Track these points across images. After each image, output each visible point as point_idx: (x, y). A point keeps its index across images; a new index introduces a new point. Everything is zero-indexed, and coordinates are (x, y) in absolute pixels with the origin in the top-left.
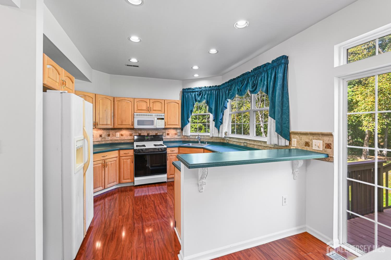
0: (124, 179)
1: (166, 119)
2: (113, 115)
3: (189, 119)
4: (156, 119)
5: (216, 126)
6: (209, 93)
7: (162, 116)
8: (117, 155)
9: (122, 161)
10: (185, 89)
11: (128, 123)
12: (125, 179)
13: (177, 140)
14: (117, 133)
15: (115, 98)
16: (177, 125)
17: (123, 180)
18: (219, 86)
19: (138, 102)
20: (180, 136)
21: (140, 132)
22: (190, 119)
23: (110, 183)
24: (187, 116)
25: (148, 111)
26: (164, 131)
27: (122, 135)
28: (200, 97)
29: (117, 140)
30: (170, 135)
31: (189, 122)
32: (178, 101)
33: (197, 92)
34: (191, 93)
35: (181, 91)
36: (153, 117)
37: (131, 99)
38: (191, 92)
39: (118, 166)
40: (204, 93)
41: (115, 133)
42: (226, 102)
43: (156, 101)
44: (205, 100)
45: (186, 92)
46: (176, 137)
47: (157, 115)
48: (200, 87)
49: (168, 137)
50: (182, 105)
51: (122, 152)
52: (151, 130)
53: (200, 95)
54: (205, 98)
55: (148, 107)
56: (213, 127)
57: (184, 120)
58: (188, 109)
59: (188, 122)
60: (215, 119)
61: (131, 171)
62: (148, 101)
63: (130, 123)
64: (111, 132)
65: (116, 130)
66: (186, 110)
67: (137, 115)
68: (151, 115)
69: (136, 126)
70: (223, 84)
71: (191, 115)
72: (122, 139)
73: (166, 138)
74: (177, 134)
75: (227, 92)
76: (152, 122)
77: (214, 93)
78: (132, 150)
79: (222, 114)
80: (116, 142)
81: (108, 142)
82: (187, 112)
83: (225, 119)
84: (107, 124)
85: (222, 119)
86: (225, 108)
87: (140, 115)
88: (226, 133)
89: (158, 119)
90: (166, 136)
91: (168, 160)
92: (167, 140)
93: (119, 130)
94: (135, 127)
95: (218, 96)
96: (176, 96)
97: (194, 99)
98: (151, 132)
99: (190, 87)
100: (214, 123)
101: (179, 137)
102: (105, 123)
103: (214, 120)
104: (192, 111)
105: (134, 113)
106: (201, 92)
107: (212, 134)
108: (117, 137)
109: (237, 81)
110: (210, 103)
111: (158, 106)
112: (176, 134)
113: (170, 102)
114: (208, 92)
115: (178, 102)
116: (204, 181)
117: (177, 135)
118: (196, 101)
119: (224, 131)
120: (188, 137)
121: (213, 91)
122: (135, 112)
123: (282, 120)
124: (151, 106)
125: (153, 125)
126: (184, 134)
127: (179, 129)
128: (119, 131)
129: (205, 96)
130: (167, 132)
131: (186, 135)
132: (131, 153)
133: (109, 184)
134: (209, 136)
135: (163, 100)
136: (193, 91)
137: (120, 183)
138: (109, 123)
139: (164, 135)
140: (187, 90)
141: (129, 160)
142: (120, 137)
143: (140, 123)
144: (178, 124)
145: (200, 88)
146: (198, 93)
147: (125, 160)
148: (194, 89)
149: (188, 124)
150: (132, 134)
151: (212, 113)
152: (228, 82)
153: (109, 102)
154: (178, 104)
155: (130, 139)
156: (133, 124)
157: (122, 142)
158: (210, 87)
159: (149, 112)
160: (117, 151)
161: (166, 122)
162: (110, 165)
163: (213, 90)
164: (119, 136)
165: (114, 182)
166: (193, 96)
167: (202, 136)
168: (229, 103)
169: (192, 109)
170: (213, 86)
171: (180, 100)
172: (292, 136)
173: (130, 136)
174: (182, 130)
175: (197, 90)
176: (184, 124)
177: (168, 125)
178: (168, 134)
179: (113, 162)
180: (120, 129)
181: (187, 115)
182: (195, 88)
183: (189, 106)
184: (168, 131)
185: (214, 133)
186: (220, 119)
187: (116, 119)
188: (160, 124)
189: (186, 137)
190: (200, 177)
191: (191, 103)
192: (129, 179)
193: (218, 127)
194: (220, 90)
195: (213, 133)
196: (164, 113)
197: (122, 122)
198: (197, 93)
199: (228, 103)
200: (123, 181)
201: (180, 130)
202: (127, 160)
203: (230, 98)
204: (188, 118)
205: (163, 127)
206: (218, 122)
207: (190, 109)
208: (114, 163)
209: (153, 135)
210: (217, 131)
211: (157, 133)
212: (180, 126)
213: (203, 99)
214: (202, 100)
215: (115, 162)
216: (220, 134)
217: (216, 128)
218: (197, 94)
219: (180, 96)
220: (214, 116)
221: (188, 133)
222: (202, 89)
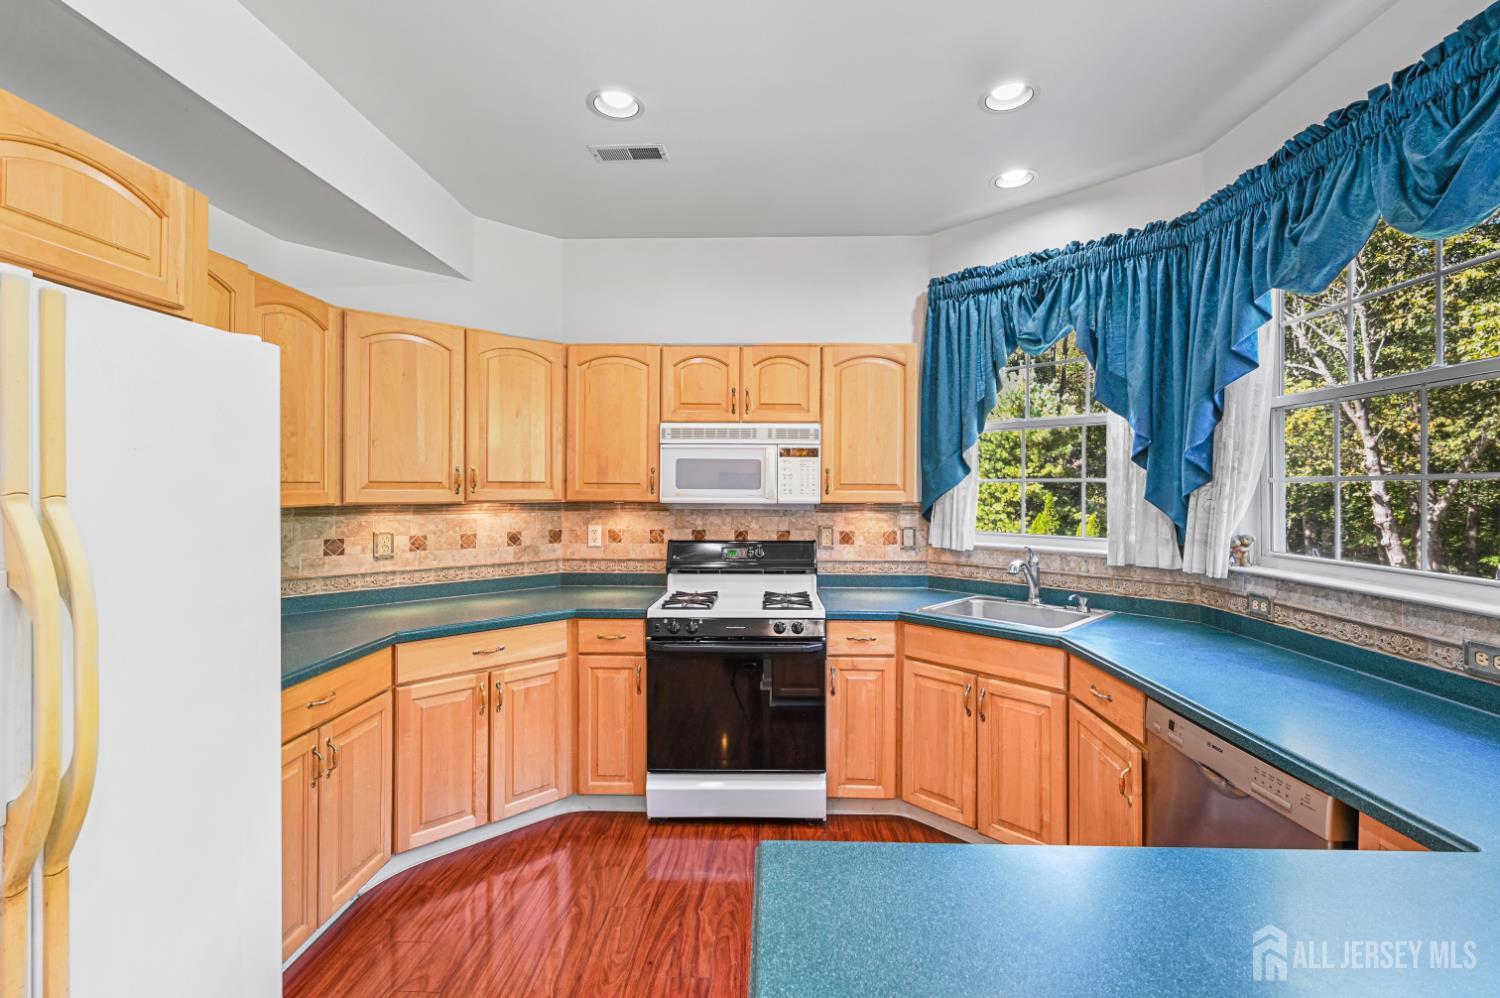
0: (597, 776)
1: (829, 453)
2: (558, 433)
3: (964, 455)
4: (772, 452)
5: (1154, 494)
6: (1104, 278)
7: (805, 434)
8: (562, 646)
9: (587, 676)
10: (944, 282)
11: (630, 477)
12: (604, 777)
13: (899, 571)
14: (591, 527)
15: (571, 349)
16: (893, 486)
17: (593, 780)
19: (682, 365)
20: (912, 548)
21: (699, 524)
22: (973, 454)
23: (523, 794)
24: (956, 438)
25: (733, 412)
26: (823, 519)
27: (614, 537)
28: (1042, 310)
29: (593, 561)
30: (859, 540)
31: (967, 470)
32: (902, 348)
33: (1020, 284)
34: (982, 298)
35: (919, 294)
36: (760, 443)
37: (648, 348)
38: (978, 291)
39: (566, 702)
40: (1066, 286)
41: (584, 528)
42: (1254, 315)
43: (771, 356)
44: (1074, 332)
45: (950, 295)
46: (893, 552)
47: (781, 434)
48: (1039, 250)
49: (847, 552)
50: (928, 373)
51: (589, 629)
52: (756, 514)
53: (1039, 300)
54: (1071, 319)
55: (734, 391)
56: (1128, 502)
57: (938, 461)
58: (964, 395)
59: (960, 471)
60: (1151, 451)
61: (631, 732)
62: (733, 358)
63: (643, 478)
64: (568, 521)
65: (588, 509)
66: (951, 400)
67: (675, 433)
68: (746, 434)
69: (669, 493)
71: (981, 428)
72: (616, 557)
73: (832, 556)
74: (898, 537)
75: (1263, 244)
76: (751, 474)
77: (1143, 274)
78: (640, 623)
79: (1208, 408)
80: (588, 569)
81: (552, 570)
82: (957, 414)
83: (1238, 446)
84: (525, 484)
85: (1209, 446)
86: (1236, 365)
87: (687, 433)
88: (1238, 548)
89: (784, 453)
90: (838, 546)
91: (833, 693)
92: (841, 570)
93: (603, 513)
94: (663, 500)
95: (1171, 294)
96: (893, 323)
97: (999, 333)
98: (754, 526)
99: (971, 266)
100: (1139, 475)
101: (911, 556)
102: (518, 478)
103: (1139, 458)
104: (983, 407)
105: (661, 421)
106: (1046, 283)
107: (1127, 546)
108: (591, 544)
111: (787, 382)
112: (890, 539)
113: (853, 357)
114: (1098, 279)
115: (900, 356)
117: (897, 546)
118: (1012, 342)
119: (1224, 532)
120: (963, 560)
121: (1129, 265)
122: (665, 418)
124: (750, 384)
125: (759, 487)
126: (935, 542)
127: (910, 508)
128: (600, 518)
129: (1070, 302)
130: (841, 522)
131: (946, 545)
132: (635, 636)
133: (516, 796)
134: (1104, 558)
135: (816, 346)
136: (995, 281)
137: (577, 790)
138: (538, 474)
139: (825, 541)
140: (954, 286)
141: (625, 674)
142: (606, 547)
143: (689, 473)
144: (898, 481)
145: (1036, 259)
146: (1028, 292)
147: (601, 674)
148: (998, 273)
149: (962, 484)
150: (662, 531)
151: (1124, 413)
153: (540, 371)
154: (898, 368)
155: (651, 556)
156: (653, 485)
157: (617, 569)
158: (1112, 240)
159: (736, 417)
160: (563, 625)
161: (827, 472)
162: (522, 698)
163: (1136, 255)
164: (599, 543)
165: (543, 788)
166: (995, 310)
167: (1050, 554)
169: (988, 391)
170: (1132, 233)
171: (915, 341)
173: (652, 542)
174: (927, 515)
175: (1016, 274)
176: (934, 483)
177: (842, 486)
178: (846, 538)
179: (538, 683)
180: (607, 506)
181: (956, 427)
182: (1008, 266)
183: (968, 377)
184: (847, 522)
185: (1142, 541)
186: (1198, 449)
187: (576, 459)
188: (799, 483)
189: (947, 558)
191: (978, 357)
192: (620, 777)
193: (1176, 506)
194: (1187, 246)
195: (1132, 538)
196: (821, 422)
197: (602, 470)
198: (1017, 291)
199: (1264, 327)
200: (591, 783)
201: (918, 516)
202: (611, 673)
204: (962, 446)
205: (816, 500)
206: (1178, 469)
207: (972, 394)
208: (542, 686)
209: (767, 538)
210: (1166, 530)
211: (788, 532)
212: (914, 496)
213: (1060, 327)
214: (1049, 334)
215: (547, 680)
216: (1192, 550)
217: (1154, 509)
218: (1021, 299)
220: (1138, 426)
221: (960, 536)
222: (1052, 262)
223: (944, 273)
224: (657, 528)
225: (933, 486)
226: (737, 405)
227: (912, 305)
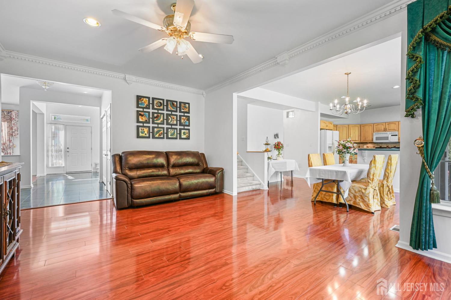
1: (399, 135)
2: (359, 135)
4: (390, 136)
7: (395, 133)
11: (369, 139)
14: (364, 146)
15: (361, 124)
19: (377, 125)
21: (381, 145)
27: (368, 147)
36: (389, 134)
37: (372, 124)
43: (389, 123)
47: (391, 133)
55: (384, 128)
62: (384, 124)
63: (371, 139)
64: (361, 145)
67: (375, 134)
68: (386, 133)
69: (375, 141)
76: (387, 138)
84: (355, 140)
87: (377, 134)
89: (392, 135)
94: (374, 142)
98: (390, 145)
102: (354, 140)
108: (364, 148)
111: (392, 126)
122: (374, 132)
124: (387, 127)
125: (389, 140)
128: (366, 145)
135: (397, 121)
138: (357, 139)
142: (366, 148)
143: (377, 139)
153: (357, 128)
156: (372, 140)
161: (399, 138)
173: (373, 148)
180: (366, 143)
187: (362, 137)
188: (394, 139)
196: (398, 131)
197: (365, 139)
205: (397, 141)
209: (392, 147)
224: (374, 146)
226: (385, 130)
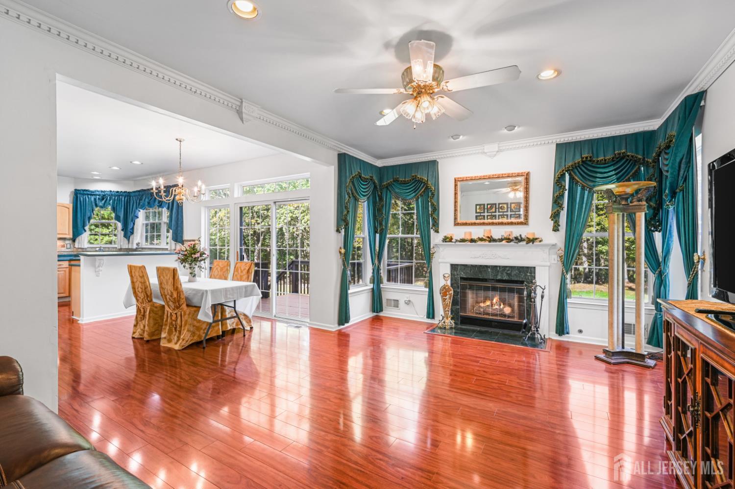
3: (85, 228)
5: (125, 236)
6: (116, 198)
10: (78, 190)
13: (66, 253)
16: (65, 234)
18: (129, 192)
20: (69, 248)
22: (87, 228)
24: (82, 224)
28: (103, 202)
31: (85, 231)
32: (67, 204)
33: (98, 195)
34: (89, 196)
35: (71, 191)
38: (88, 195)
40: (109, 198)
42: (138, 211)
44: (110, 207)
45: (81, 194)
46: (64, 249)
48: (103, 190)
50: (75, 210)
53: (103, 199)
54: (109, 204)
56: (121, 237)
57: (77, 229)
58: (84, 216)
59: (83, 231)
60: (125, 229)
66: (81, 216)
70: (134, 192)
71: (89, 222)
74: (65, 246)
75: (138, 201)
77: (123, 200)
79: (132, 223)
82: (83, 219)
83: (137, 229)
85: (133, 228)
86: (136, 218)
88: (137, 244)
95: (127, 204)
96: (65, 198)
97: (94, 204)
99: (87, 189)
100: (123, 233)
101: (70, 250)
103: (122, 230)
104: (90, 218)
106: (104, 197)
107: (121, 245)
109: (147, 192)
110: (118, 210)
112: (63, 246)
115: (68, 207)
116: (101, 268)
117: (65, 248)
118: (96, 206)
119: (135, 242)
120: (84, 250)
121: (121, 197)
123: (177, 231)
126: (76, 246)
127: (69, 239)
129: (110, 201)
131: (80, 247)
134: (116, 248)
136: (92, 193)
140: (82, 192)
144: (67, 233)
145: (102, 191)
146: (100, 197)
149: (84, 234)
151: (119, 221)
152: (139, 191)
154: (67, 209)
158: (118, 192)
166: (93, 199)
167: (106, 248)
168: (141, 214)
169: (91, 215)
170: (121, 192)
171: (70, 203)
172: (185, 243)
174: (74, 240)
175: (97, 193)
181: (82, 222)
182: (96, 191)
183: (86, 212)
186: (131, 229)
189: (80, 250)
190: (97, 266)
191: (88, 208)
193: (128, 238)
194: (130, 196)
195: (122, 244)
198: (98, 197)
199: (139, 213)
201: (71, 241)
203: (141, 208)
204: (84, 226)
206: (128, 232)
207: (87, 215)
210: (127, 242)
212: (71, 236)
213: (107, 205)
214: (105, 206)
216: (130, 245)
217: (125, 238)
218: (99, 199)
219: (70, 197)
220: (122, 225)
221: (84, 245)
222: (106, 193)
223: (79, 188)
225: (76, 234)
227: (69, 193)
